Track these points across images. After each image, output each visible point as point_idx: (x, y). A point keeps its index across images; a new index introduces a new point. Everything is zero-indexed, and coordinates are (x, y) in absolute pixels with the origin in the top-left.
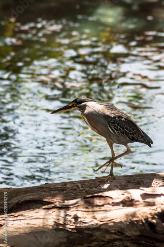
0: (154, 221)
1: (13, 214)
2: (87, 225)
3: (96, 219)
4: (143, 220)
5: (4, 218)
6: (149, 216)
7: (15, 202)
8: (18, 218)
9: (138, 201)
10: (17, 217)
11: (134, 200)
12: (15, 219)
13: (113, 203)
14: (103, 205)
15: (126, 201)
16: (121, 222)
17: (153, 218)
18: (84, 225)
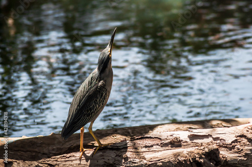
0: (202, 160)
1: (65, 155)
2: (136, 165)
3: (145, 159)
4: (191, 160)
5: (56, 159)
6: (197, 156)
7: (67, 147)
8: (70, 159)
9: (186, 142)
10: (68, 158)
11: (182, 141)
12: (67, 159)
13: (161, 144)
14: (152, 146)
15: (174, 142)
16: (169, 162)
17: (201, 158)
18: (134, 165)
